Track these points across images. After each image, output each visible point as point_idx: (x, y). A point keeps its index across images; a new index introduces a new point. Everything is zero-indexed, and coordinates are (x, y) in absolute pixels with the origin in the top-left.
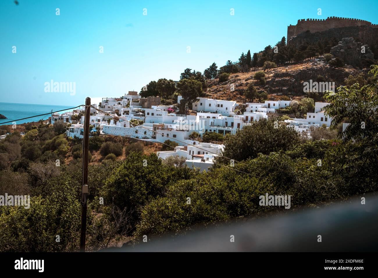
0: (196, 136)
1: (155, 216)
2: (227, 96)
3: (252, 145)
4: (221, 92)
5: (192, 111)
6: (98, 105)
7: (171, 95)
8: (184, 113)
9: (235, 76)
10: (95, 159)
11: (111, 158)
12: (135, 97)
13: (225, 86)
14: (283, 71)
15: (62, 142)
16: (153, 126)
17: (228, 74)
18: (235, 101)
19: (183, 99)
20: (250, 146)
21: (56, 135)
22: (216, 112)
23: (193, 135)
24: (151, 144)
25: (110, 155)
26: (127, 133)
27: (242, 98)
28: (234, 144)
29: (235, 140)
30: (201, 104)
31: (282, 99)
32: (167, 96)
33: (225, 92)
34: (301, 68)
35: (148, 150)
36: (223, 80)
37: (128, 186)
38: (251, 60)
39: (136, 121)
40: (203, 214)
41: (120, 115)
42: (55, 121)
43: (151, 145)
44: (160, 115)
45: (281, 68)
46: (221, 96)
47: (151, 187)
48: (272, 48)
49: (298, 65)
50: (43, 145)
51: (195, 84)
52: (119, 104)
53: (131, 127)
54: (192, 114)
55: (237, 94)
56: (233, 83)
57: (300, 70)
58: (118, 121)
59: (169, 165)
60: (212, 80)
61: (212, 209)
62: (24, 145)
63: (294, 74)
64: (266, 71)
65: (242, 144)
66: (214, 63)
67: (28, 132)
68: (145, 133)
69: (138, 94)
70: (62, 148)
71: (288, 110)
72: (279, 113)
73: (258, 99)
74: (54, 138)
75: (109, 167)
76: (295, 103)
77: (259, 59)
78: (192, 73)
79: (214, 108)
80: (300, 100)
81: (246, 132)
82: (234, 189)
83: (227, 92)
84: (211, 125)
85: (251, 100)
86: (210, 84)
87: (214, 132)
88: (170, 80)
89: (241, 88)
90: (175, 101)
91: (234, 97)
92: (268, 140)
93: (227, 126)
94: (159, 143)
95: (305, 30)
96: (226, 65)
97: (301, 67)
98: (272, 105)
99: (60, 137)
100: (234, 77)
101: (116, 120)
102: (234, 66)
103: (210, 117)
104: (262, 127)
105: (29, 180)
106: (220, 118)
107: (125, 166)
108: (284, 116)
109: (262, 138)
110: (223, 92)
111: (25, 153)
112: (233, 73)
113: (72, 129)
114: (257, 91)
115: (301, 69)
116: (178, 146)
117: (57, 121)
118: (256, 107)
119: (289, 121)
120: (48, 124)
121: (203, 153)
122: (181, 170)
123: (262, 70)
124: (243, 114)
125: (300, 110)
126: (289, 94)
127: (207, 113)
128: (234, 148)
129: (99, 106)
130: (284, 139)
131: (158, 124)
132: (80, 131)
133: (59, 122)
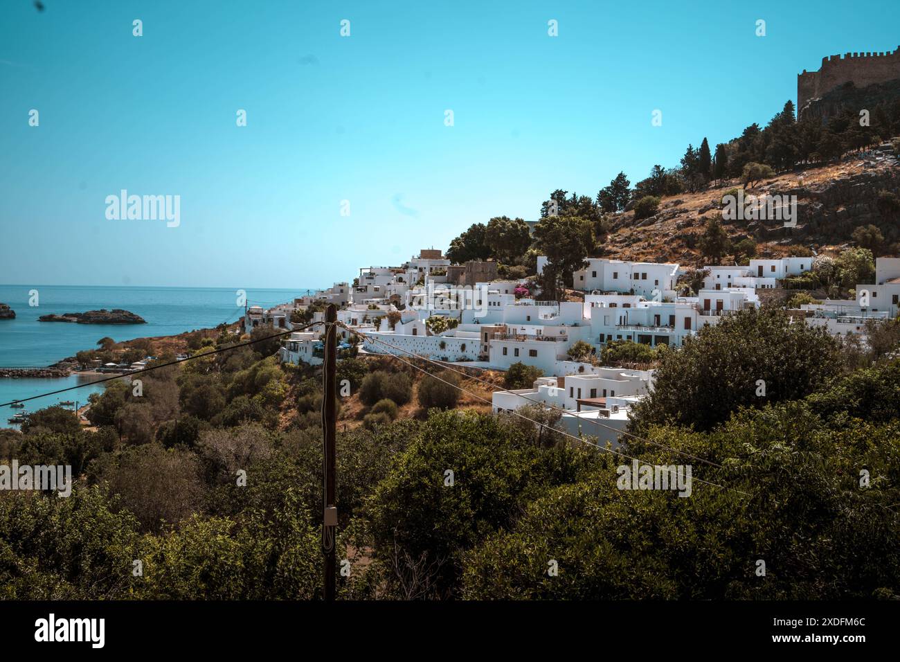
0: (584, 352)
1: (496, 580)
2: (656, 252)
3: (722, 374)
4: (641, 244)
5: (572, 291)
6: (350, 286)
7: (521, 255)
8: (554, 297)
9: (672, 202)
10: (348, 412)
11: (385, 409)
12: (436, 263)
13: (651, 227)
14: (791, 184)
15: (270, 374)
16: (482, 332)
17: (655, 199)
18: (675, 265)
19: (550, 263)
20: (717, 378)
21: (257, 359)
22: (632, 292)
23: (577, 349)
24: (478, 373)
25: (382, 402)
26: (420, 348)
27: (693, 255)
28: (679, 374)
29: (681, 363)
30: (594, 274)
31: (792, 254)
32: (512, 258)
33: (652, 243)
34: (835, 175)
35: (472, 387)
36: (645, 213)
37: (430, 497)
38: (712, 163)
39: (440, 321)
40: (609, 581)
41: (403, 307)
42: (254, 326)
43: (478, 376)
44: (497, 304)
45: (787, 177)
46: (643, 253)
47: (482, 500)
48: (762, 130)
49: (829, 167)
50: (229, 383)
51: (578, 227)
52: (400, 280)
53: (429, 334)
54: (573, 300)
55: (681, 247)
56: (669, 219)
57: (834, 181)
58: (399, 322)
59: (523, 427)
60: (619, 215)
61: (633, 566)
62: (185, 383)
63: (819, 192)
64: (749, 187)
65: (698, 373)
66: (621, 174)
67: (194, 352)
68: (463, 347)
69: (443, 255)
70: (272, 390)
71: (809, 280)
72: (787, 288)
73: (733, 257)
74: (254, 365)
75: (383, 437)
76: (826, 263)
77: (730, 159)
78: (568, 201)
79: (625, 282)
80: (837, 253)
81: (707, 344)
82: (683, 515)
83: (656, 243)
84: (621, 323)
85: (716, 259)
86: (613, 225)
87: (628, 341)
88: (517, 219)
89: (690, 230)
90: (532, 269)
91: (673, 254)
92: (763, 360)
93: (658, 324)
94: (497, 372)
95: (841, 81)
96: (651, 177)
97: (835, 173)
98: (767, 269)
99: (266, 363)
100: (672, 204)
101: (394, 320)
102: (671, 178)
103: (618, 305)
104: (745, 329)
105: (199, 470)
106: (641, 305)
107: (420, 448)
108: (798, 294)
109: (746, 356)
110: (646, 243)
111: (188, 403)
112: (668, 195)
113: (292, 344)
114: (729, 236)
115: (836, 178)
116: (543, 377)
117: (259, 325)
118: (729, 277)
119: (812, 307)
120: (239, 334)
121: (602, 395)
122: (553, 454)
123: (740, 184)
124: (697, 293)
125: (840, 279)
126: (809, 242)
127: (610, 294)
128: (679, 383)
129: (353, 286)
130: (803, 358)
131: (493, 326)
132: (311, 348)
133: (262, 329)
